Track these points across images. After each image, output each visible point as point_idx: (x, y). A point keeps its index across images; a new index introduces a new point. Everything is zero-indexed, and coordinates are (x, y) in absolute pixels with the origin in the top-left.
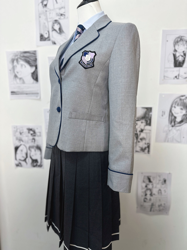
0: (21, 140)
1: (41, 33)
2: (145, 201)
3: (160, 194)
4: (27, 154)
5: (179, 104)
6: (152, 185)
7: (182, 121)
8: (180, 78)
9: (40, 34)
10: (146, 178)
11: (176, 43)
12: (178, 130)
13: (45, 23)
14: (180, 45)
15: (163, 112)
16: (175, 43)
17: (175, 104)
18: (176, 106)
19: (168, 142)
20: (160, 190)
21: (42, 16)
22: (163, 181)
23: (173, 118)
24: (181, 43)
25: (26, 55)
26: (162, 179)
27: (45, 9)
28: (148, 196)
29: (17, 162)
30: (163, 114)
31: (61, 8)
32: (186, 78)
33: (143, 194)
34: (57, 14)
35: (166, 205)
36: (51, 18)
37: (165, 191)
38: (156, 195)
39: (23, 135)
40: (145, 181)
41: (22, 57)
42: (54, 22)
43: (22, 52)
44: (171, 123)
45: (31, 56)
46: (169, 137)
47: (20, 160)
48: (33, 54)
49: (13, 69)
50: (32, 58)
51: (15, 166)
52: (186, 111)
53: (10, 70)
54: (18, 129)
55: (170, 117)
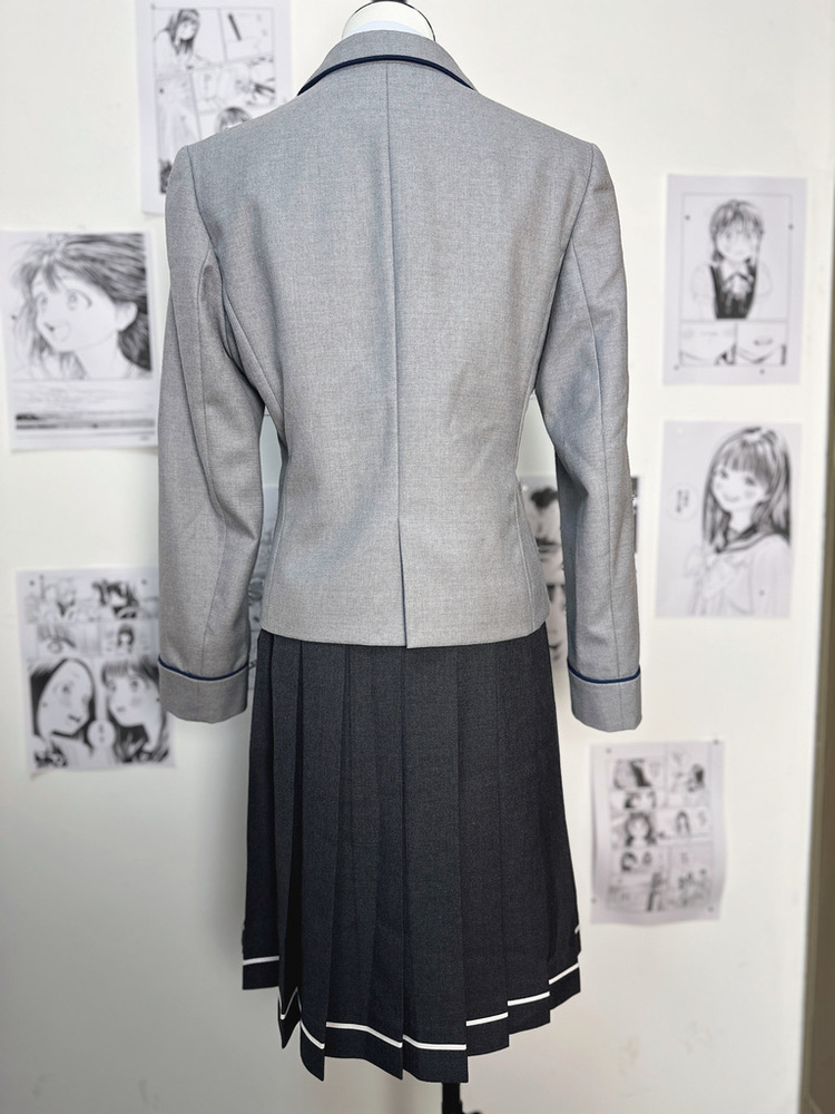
0: (63, 639)
1: (164, 159)
2: (626, 869)
3: (684, 830)
4: (92, 705)
5: (741, 461)
6: (652, 794)
7: (751, 530)
8: (739, 360)
9: (160, 161)
10: (627, 768)
11: (720, 225)
12: (742, 563)
13: (183, 118)
14: (734, 235)
15: (680, 493)
16: (718, 228)
17: (726, 463)
18: (729, 470)
19: (703, 613)
20: (683, 814)
21: (169, 87)
22: (693, 776)
23: (719, 516)
24: (737, 226)
25: (91, 250)
27: (184, 57)
28: (639, 846)
29: (41, 747)
30: (683, 502)
31: (256, 60)
32: (761, 360)
33: (615, 838)
34: (241, 85)
35: (709, 874)
36: (214, 98)
37: (701, 816)
38: (669, 838)
39: (74, 617)
40: (621, 783)
41: (73, 258)
42: (226, 115)
43: (74, 240)
44: (713, 536)
45: (120, 256)
46: (708, 594)
47: (56, 733)
48: (127, 245)
49: (26, 310)
50: (122, 265)
51: (34, 764)
52: (766, 487)
53: (14, 317)
54: (49, 587)
55: (709, 515)
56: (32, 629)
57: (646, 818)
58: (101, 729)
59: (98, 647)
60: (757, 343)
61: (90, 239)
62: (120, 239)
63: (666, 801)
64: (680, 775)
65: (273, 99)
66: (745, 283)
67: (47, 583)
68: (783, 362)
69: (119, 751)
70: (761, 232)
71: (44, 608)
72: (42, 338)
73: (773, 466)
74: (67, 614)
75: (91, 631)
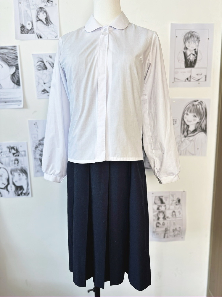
1: (22, 24)
2: (157, 226)
4: (8, 180)
5: (192, 110)
6: (165, 206)
7: (195, 130)
9: (20, 24)
10: (158, 199)
12: (192, 140)
15: (174, 120)
16: (186, 40)
17: (188, 111)
18: (188, 113)
20: (174, 212)
21: (22, 2)
22: (177, 201)
23: (186, 126)
24: (192, 39)
25: (2, 51)
26: (176, 199)
28: (161, 221)
30: (175, 122)
32: (199, 80)
33: (154, 218)
35: (181, 229)
37: (180, 212)
38: (170, 218)
39: (2, 156)
40: (156, 203)
42: (39, 9)
44: (184, 132)
46: (182, 149)
48: (12, 49)
50: (11, 55)
52: (200, 118)
55: (182, 126)
57: (163, 212)
58: (11, 187)
59: (9, 164)
61: (2, 48)
62: (10, 48)
63: (169, 208)
66: (194, 56)
68: (205, 80)
69: (16, 193)
70: (199, 41)
73: (202, 111)
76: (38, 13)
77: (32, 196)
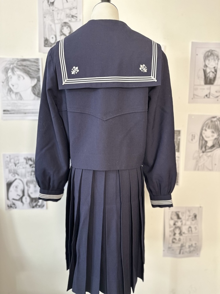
0: (15, 173)
1: (45, 37)
2: (173, 242)
3: (190, 232)
4: (23, 192)
5: (211, 126)
6: (181, 221)
7: (213, 146)
8: (211, 97)
9: (44, 37)
10: (174, 214)
12: (210, 156)
13: (51, 25)
14: (211, 60)
15: (192, 135)
16: (206, 58)
17: (206, 127)
18: (207, 129)
19: (198, 170)
20: (190, 227)
21: (47, 16)
22: (193, 217)
23: (204, 142)
24: (212, 57)
25: (24, 63)
26: (192, 214)
27: (51, 7)
28: (177, 236)
29: (9, 203)
30: (193, 138)
31: (72, 8)
32: (217, 97)
33: (171, 234)
34: (67, 16)
35: (197, 244)
36: (60, 19)
37: (196, 228)
38: (186, 234)
39: (19, 167)
40: (173, 218)
41: (19, 66)
42: (63, 24)
43: (19, 60)
44: (202, 148)
45: (32, 65)
46: (200, 164)
47: (14, 199)
48: (35, 62)
49: (6, 80)
50: (33, 67)
51: (7, 208)
52: (218, 134)
53: (3, 82)
54: (12, 158)
55: (201, 142)
56: (7, 170)
57: (180, 228)
58: (26, 198)
59: (25, 176)
60: (216, 92)
61: (24, 60)
62: (33, 60)
63: (186, 224)
64: (190, 216)
65: (77, 19)
66: (213, 74)
67: (11, 157)
69: (31, 204)
70: (219, 59)
71: (10, 164)
72: (10, 88)
74: (17, 166)
75: (23, 171)
76: (62, 28)
77: (47, 208)
